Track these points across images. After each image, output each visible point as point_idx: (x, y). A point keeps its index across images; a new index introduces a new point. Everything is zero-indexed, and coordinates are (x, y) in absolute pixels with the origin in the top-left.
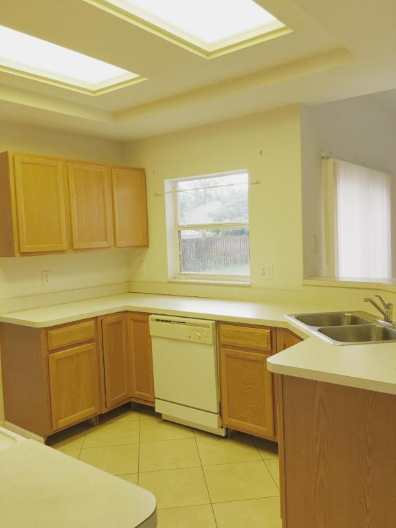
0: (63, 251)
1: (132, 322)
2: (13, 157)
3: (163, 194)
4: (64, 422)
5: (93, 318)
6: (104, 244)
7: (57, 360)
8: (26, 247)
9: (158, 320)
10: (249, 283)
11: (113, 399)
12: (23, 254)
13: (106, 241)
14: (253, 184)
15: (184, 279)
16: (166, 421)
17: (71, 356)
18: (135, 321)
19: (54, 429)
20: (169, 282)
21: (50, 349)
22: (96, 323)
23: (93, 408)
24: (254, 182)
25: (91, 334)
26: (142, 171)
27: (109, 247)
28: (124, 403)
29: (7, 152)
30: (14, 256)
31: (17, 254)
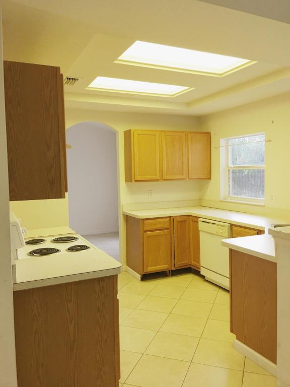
0: (157, 180)
1: (192, 222)
2: (133, 132)
3: (219, 148)
4: (151, 269)
5: (169, 217)
6: (181, 177)
7: (148, 236)
8: (138, 178)
9: (203, 221)
10: (263, 204)
11: (179, 263)
12: (136, 181)
13: (183, 175)
14: (267, 141)
15: (229, 200)
16: (207, 281)
17: (156, 236)
18: (193, 221)
19: (145, 271)
20: (221, 201)
21: (145, 230)
22: (170, 220)
23: (167, 265)
24: (268, 140)
25: (167, 225)
26: (209, 133)
27: (184, 179)
28: (186, 267)
29: (131, 130)
30: (132, 182)
31: (133, 181)
